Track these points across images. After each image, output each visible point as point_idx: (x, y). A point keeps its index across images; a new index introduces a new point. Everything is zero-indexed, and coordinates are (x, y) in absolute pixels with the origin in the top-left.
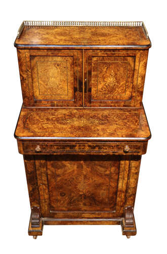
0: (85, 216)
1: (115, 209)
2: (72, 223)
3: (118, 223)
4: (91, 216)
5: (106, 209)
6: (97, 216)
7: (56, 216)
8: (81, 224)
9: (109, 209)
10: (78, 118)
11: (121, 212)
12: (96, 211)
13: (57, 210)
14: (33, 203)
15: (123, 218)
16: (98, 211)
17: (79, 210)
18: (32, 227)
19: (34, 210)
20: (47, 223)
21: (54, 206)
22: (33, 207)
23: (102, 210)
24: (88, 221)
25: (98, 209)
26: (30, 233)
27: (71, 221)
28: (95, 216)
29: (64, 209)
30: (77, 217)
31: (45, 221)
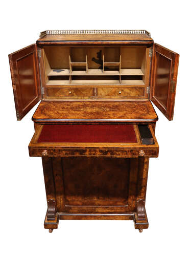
0: (99, 211)
1: (127, 203)
2: (86, 218)
3: (131, 218)
4: (105, 211)
5: (118, 203)
6: (110, 211)
7: (71, 210)
8: (95, 219)
9: (121, 204)
10: (91, 107)
11: (133, 206)
12: (109, 205)
13: (72, 205)
14: (49, 196)
15: (136, 213)
16: (111, 205)
17: (93, 204)
18: (48, 220)
19: (50, 204)
20: (62, 218)
21: (69, 200)
22: (50, 200)
23: (115, 204)
24: (101, 216)
25: (111, 203)
26: (46, 226)
27: (85, 216)
28: (108, 211)
29: (79, 203)
30: (91, 212)
31: (61, 216)
